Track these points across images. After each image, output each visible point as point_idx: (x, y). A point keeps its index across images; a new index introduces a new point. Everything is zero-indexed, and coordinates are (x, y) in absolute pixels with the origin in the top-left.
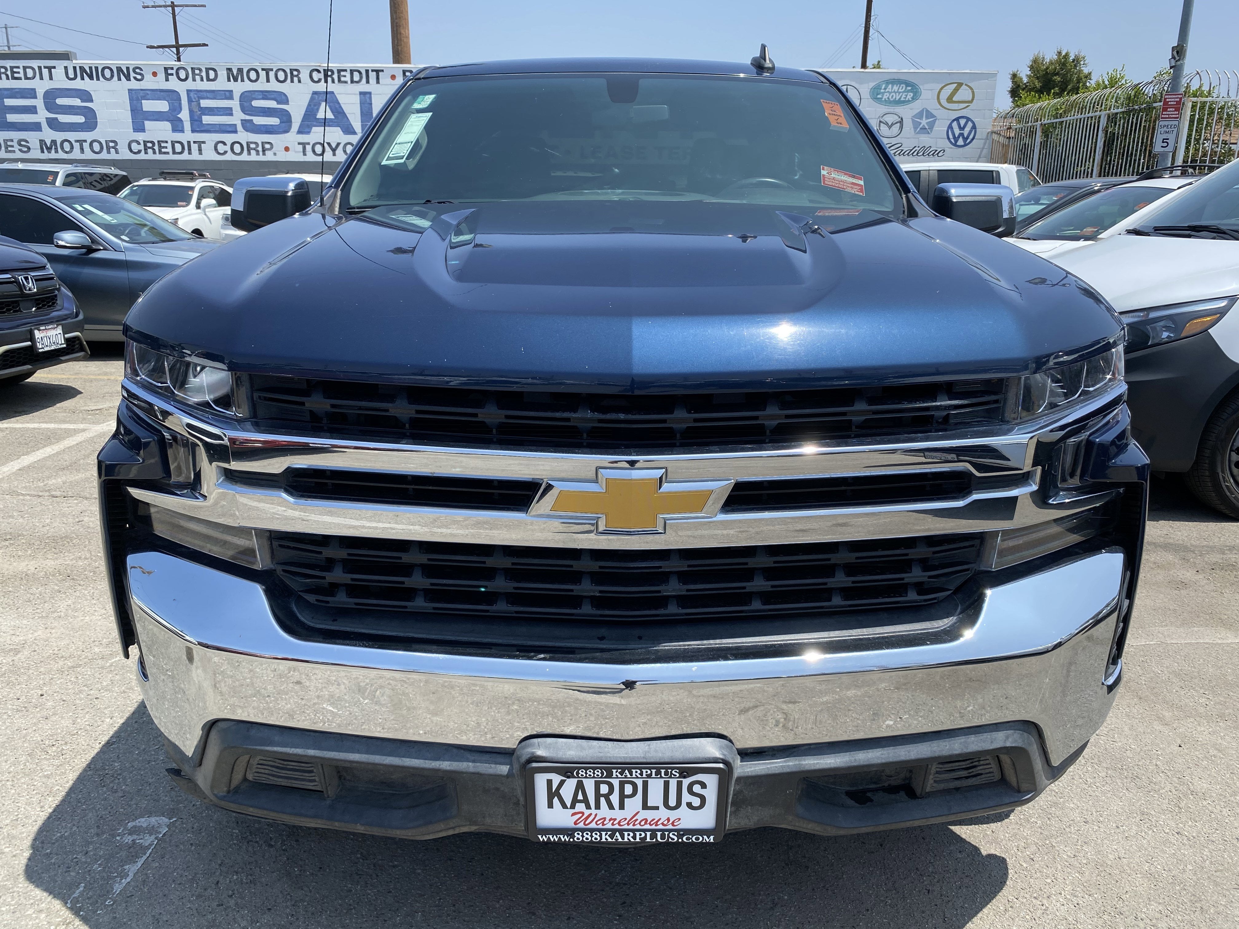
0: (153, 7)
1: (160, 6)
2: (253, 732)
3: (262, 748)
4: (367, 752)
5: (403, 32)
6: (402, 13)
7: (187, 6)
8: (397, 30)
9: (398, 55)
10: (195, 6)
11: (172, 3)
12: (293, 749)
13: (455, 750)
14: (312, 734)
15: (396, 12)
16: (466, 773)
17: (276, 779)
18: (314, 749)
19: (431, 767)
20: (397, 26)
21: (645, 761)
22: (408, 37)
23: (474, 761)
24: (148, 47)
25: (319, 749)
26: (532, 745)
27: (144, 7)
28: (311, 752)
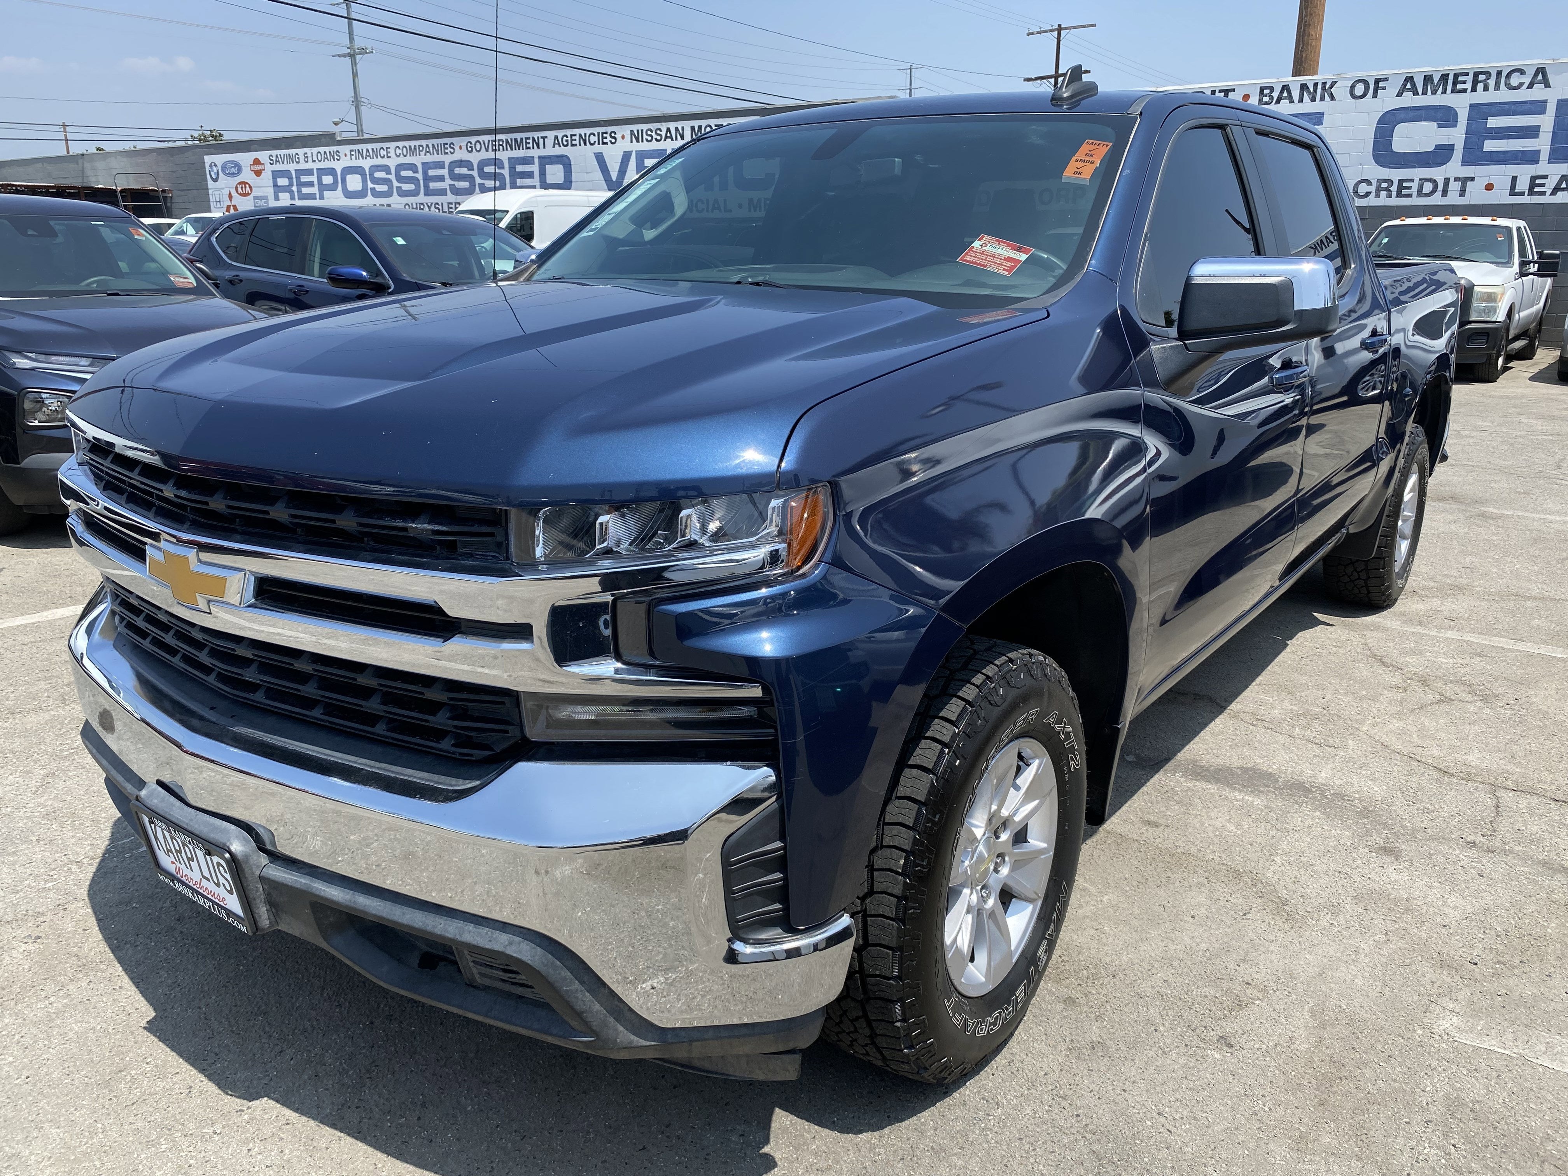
0: (1038, 33)
1: (1046, 31)
5: (1312, 32)
6: (1316, 7)
7: (1074, 27)
8: (1304, 30)
9: (1301, 65)
10: (1084, 26)
11: (1059, 25)
15: (1306, 8)
20: (1305, 26)
22: (1318, 39)
24: (1025, 80)
27: (1029, 34)
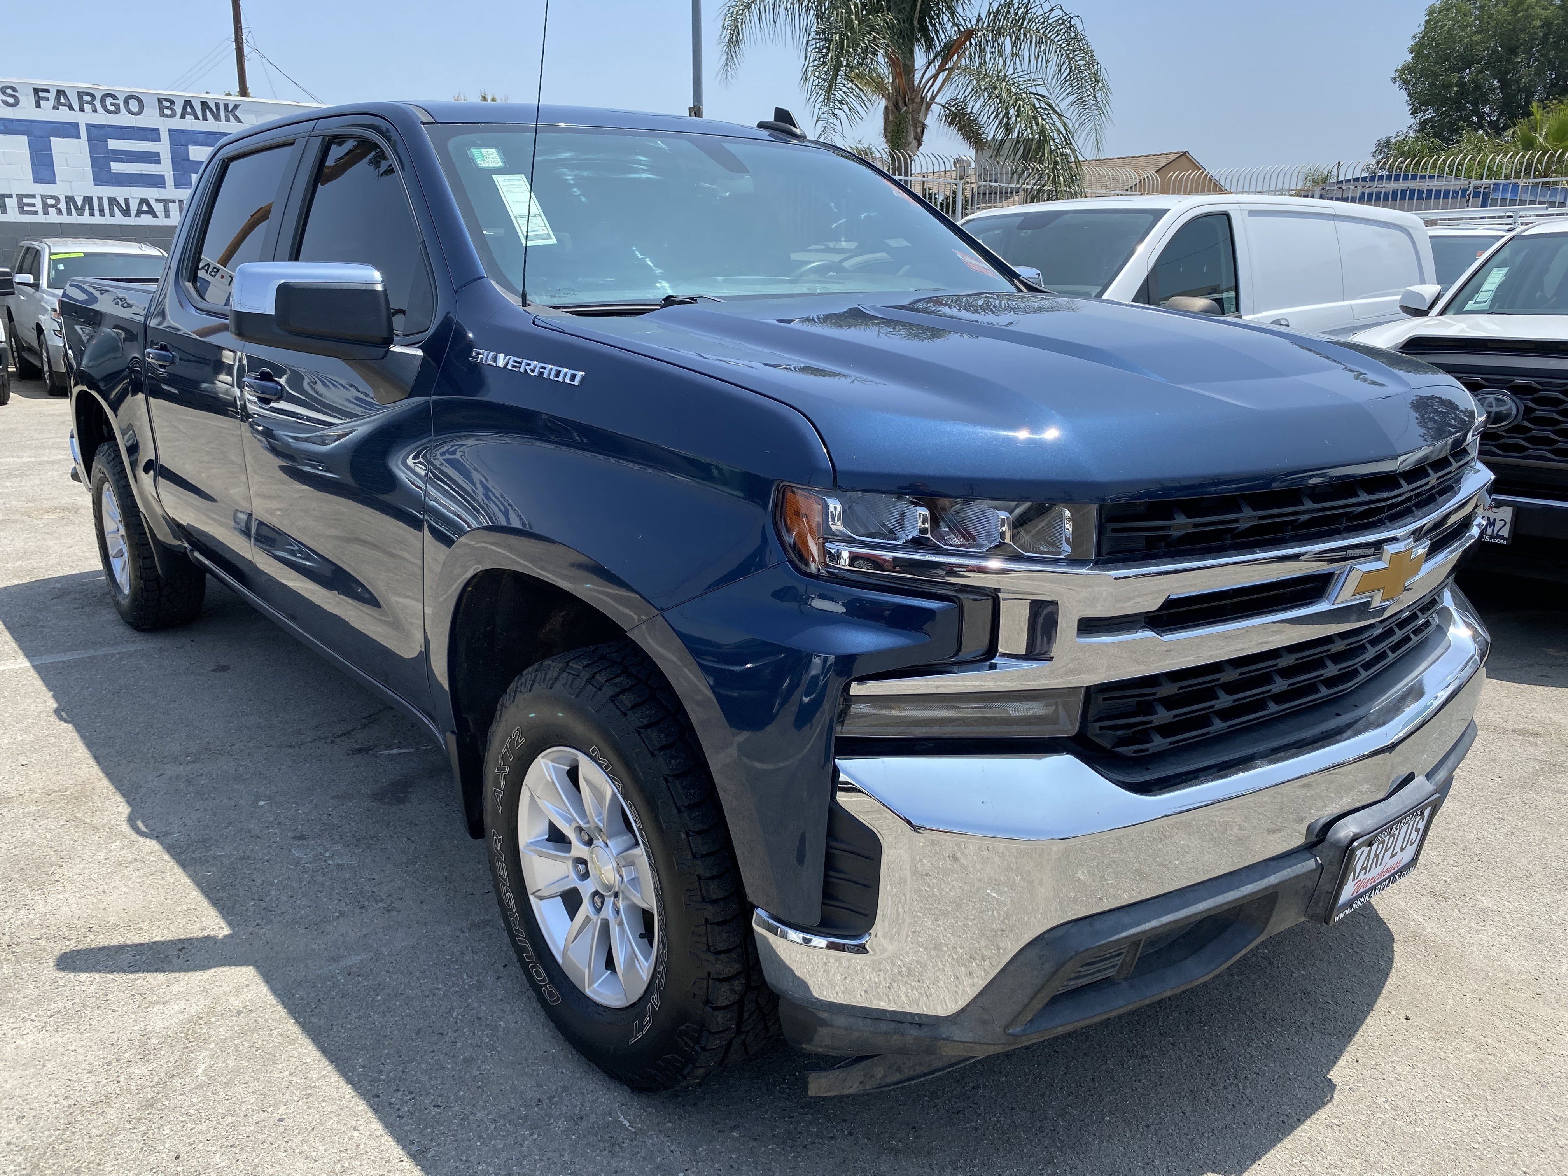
2: (1098, 925)
3: (1117, 937)
4: (1211, 897)
12: (1147, 924)
13: (1271, 863)
14: (1155, 900)
16: (1290, 879)
17: (1080, 981)
18: (1166, 915)
19: (1263, 887)
21: (1406, 810)
23: (1290, 867)
25: (1170, 913)
26: (1341, 827)
28: (1165, 919)
